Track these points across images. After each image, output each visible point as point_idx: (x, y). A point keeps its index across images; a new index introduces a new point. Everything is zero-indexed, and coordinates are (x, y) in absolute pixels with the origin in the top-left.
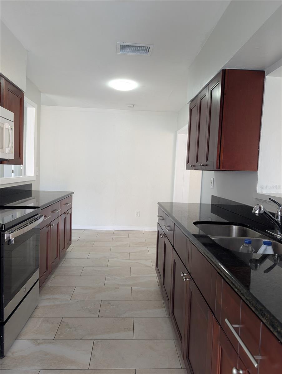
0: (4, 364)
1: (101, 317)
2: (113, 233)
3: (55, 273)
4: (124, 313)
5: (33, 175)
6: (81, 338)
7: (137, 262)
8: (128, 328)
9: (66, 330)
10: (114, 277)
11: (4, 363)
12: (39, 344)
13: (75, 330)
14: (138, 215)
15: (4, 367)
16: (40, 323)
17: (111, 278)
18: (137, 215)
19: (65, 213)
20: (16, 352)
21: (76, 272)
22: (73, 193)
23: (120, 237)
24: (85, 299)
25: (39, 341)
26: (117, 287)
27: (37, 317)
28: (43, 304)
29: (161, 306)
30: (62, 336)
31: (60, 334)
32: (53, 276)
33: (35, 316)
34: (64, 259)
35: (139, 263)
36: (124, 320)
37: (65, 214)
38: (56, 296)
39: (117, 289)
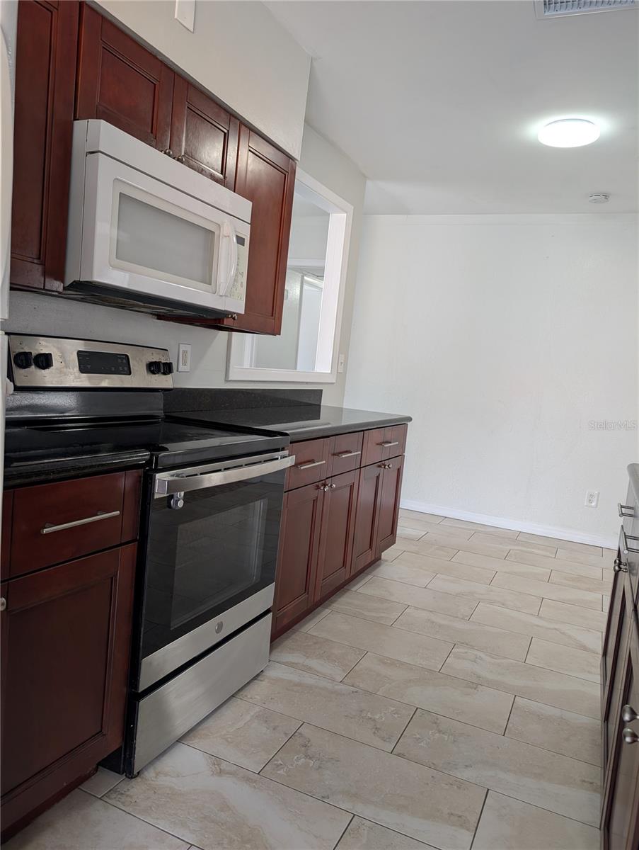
0: (127, 796)
1: (399, 755)
2: (517, 538)
3: (335, 605)
4: (467, 766)
5: (330, 372)
6: (323, 797)
7: (555, 629)
8: (460, 817)
9: (298, 759)
10: (476, 652)
11: (128, 793)
12: (221, 773)
13: (320, 767)
14: (593, 504)
15: (123, 803)
16: (248, 718)
17: (466, 652)
18: (590, 501)
19: (381, 464)
20: (166, 775)
21: (383, 615)
22: (410, 419)
23: (531, 553)
24: (378, 690)
25: (224, 766)
26: (474, 684)
27: (250, 701)
28: (277, 672)
29: (591, 783)
30: (281, 772)
31: (278, 766)
32: (327, 611)
33: (246, 696)
34: (370, 577)
35: (563, 633)
36: (459, 788)
37: (379, 466)
38: (314, 663)
39: (472, 688)
